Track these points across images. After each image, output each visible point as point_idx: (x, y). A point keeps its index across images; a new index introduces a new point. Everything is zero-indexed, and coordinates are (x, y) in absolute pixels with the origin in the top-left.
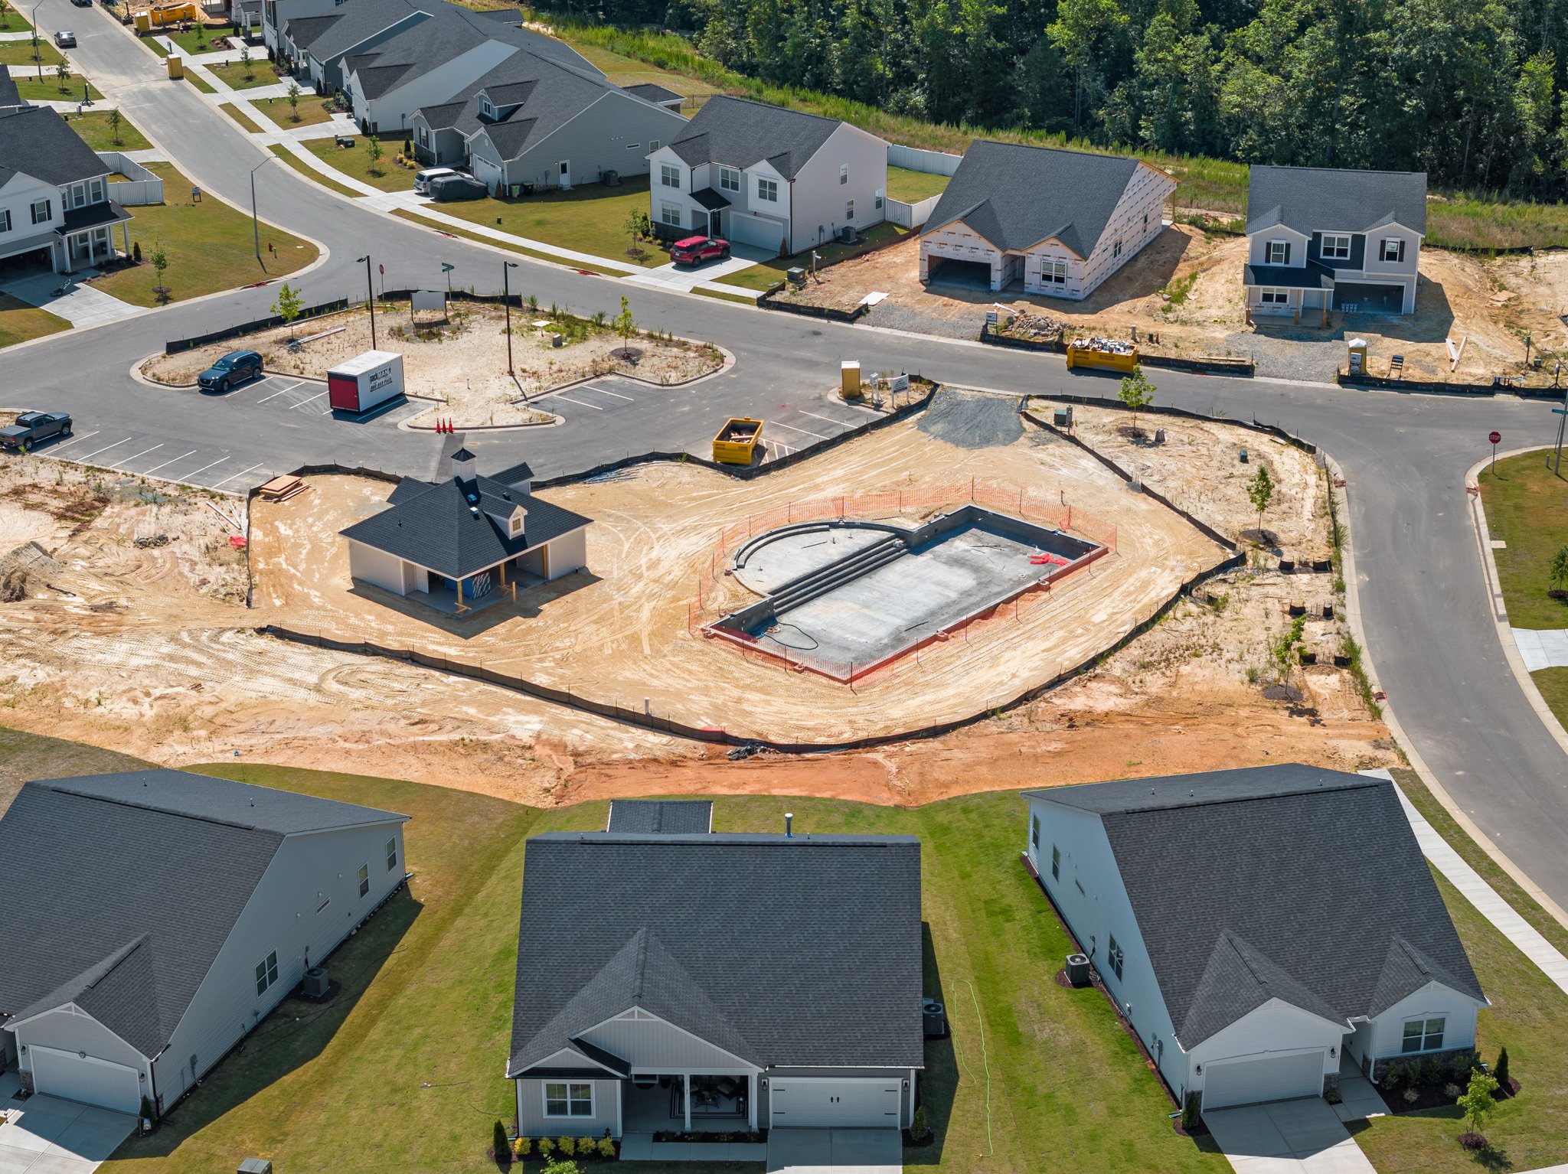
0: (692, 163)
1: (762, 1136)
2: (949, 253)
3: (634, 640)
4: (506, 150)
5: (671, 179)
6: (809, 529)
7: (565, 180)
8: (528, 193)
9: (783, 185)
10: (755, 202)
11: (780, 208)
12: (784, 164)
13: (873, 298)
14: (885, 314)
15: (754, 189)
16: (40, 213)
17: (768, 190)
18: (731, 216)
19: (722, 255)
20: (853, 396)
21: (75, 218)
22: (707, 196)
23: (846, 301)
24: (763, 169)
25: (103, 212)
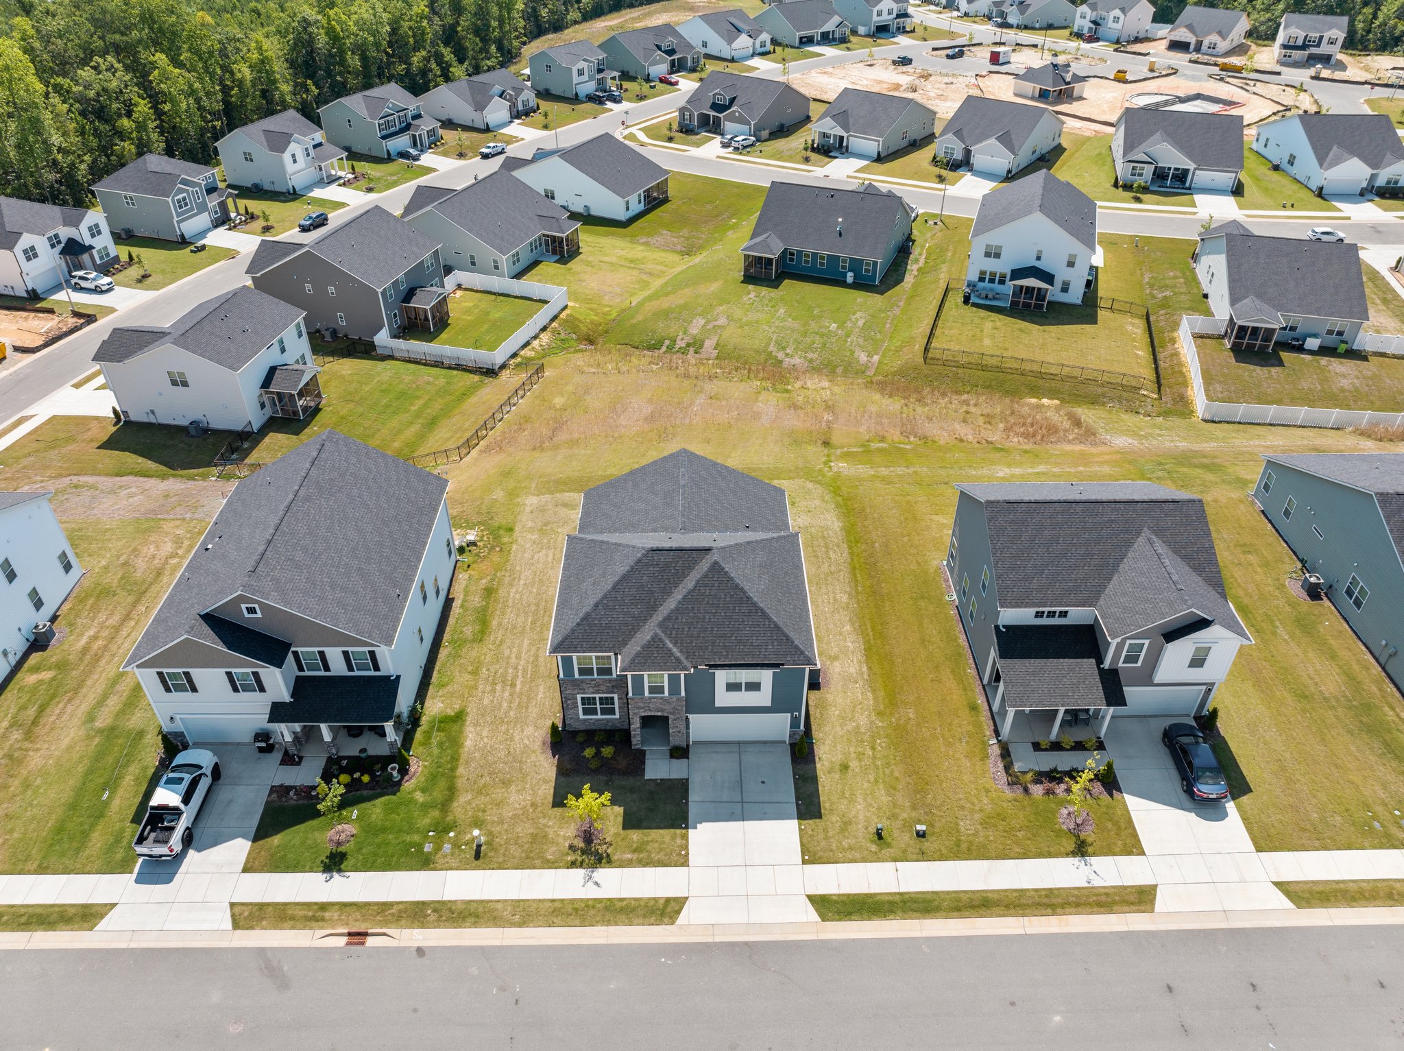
0: (1093, 11)
1: (1190, 189)
2: (1177, 39)
3: (1104, 111)
4: (1022, 13)
5: (1083, 17)
6: (1149, 94)
7: (1037, 25)
8: (1026, 27)
9: (1122, 17)
10: (1111, 24)
11: (1119, 26)
12: (1123, 10)
13: (1151, 52)
14: (1155, 55)
15: (1111, 19)
16: (890, 12)
17: (1116, 19)
18: (1101, 30)
19: (1098, 40)
20: (1152, 70)
21: (899, 16)
22: (1094, 22)
23: (1143, 51)
24: (1117, 12)
25: (906, 15)
